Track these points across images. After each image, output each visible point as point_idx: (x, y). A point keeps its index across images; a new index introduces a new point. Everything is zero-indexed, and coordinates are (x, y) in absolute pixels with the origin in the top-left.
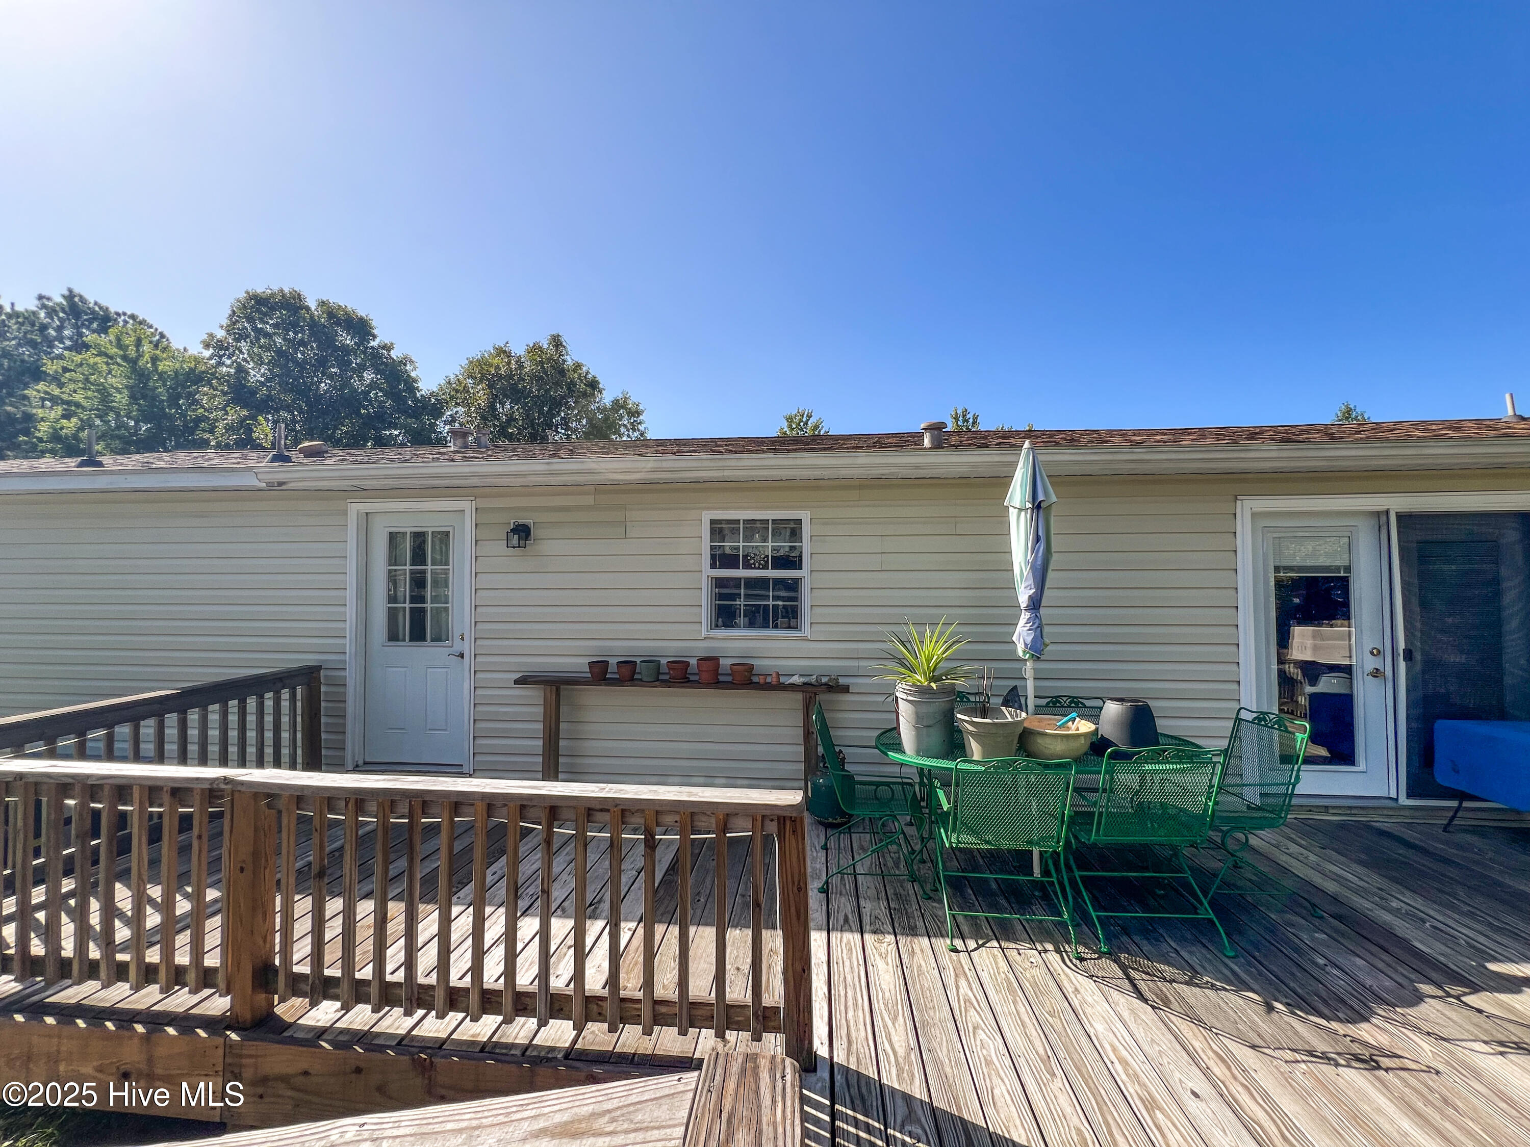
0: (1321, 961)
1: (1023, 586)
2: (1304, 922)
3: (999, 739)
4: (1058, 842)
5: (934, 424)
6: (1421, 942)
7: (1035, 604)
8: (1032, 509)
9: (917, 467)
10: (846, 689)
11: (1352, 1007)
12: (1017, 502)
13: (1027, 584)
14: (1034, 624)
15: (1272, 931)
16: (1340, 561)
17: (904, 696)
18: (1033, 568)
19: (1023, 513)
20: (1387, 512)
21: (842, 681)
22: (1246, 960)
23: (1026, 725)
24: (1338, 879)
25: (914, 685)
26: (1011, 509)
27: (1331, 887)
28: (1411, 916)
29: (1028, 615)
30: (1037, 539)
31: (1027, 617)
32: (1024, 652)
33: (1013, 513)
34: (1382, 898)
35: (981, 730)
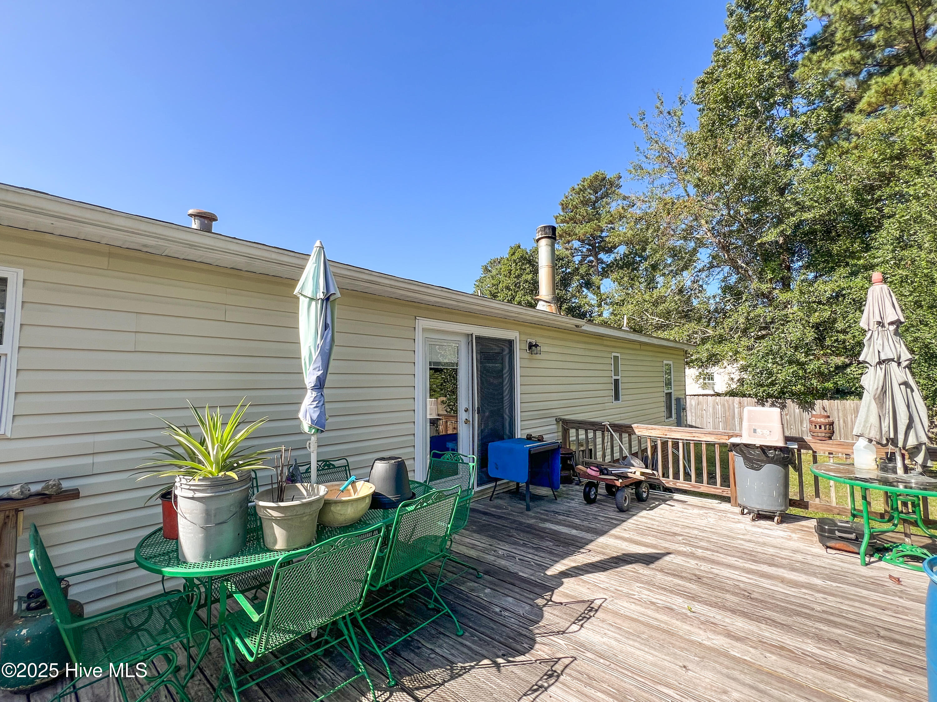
0: (497, 610)
1: (312, 368)
2: (476, 585)
3: (305, 519)
4: (360, 601)
5: (205, 213)
6: (523, 572)
7: (320, 384)
8: (323, 300)
9: (191, 246)
10: (74, 494)
11: (525, 635)
12: (309, 292)
13: (316, 366)
14: (319, 401)
15: (467, 601)
16: (454, 360)
17: (190, 494)
18: (322, 353)
19: (314, 303)
20: (472, 335)
21: (66, 485)
22: (469, 633)
23: (326, 497)
24: (473, 547)
25: (205, 479)
26: (302, 298)
27: (473, 553)
28: (510, 557)
29: (314, 394)
30: (326, 327)
31: (314, 396)
32: (310, 427)
33: (303, 303)
34: (495, 551)
35: (289, 514)
